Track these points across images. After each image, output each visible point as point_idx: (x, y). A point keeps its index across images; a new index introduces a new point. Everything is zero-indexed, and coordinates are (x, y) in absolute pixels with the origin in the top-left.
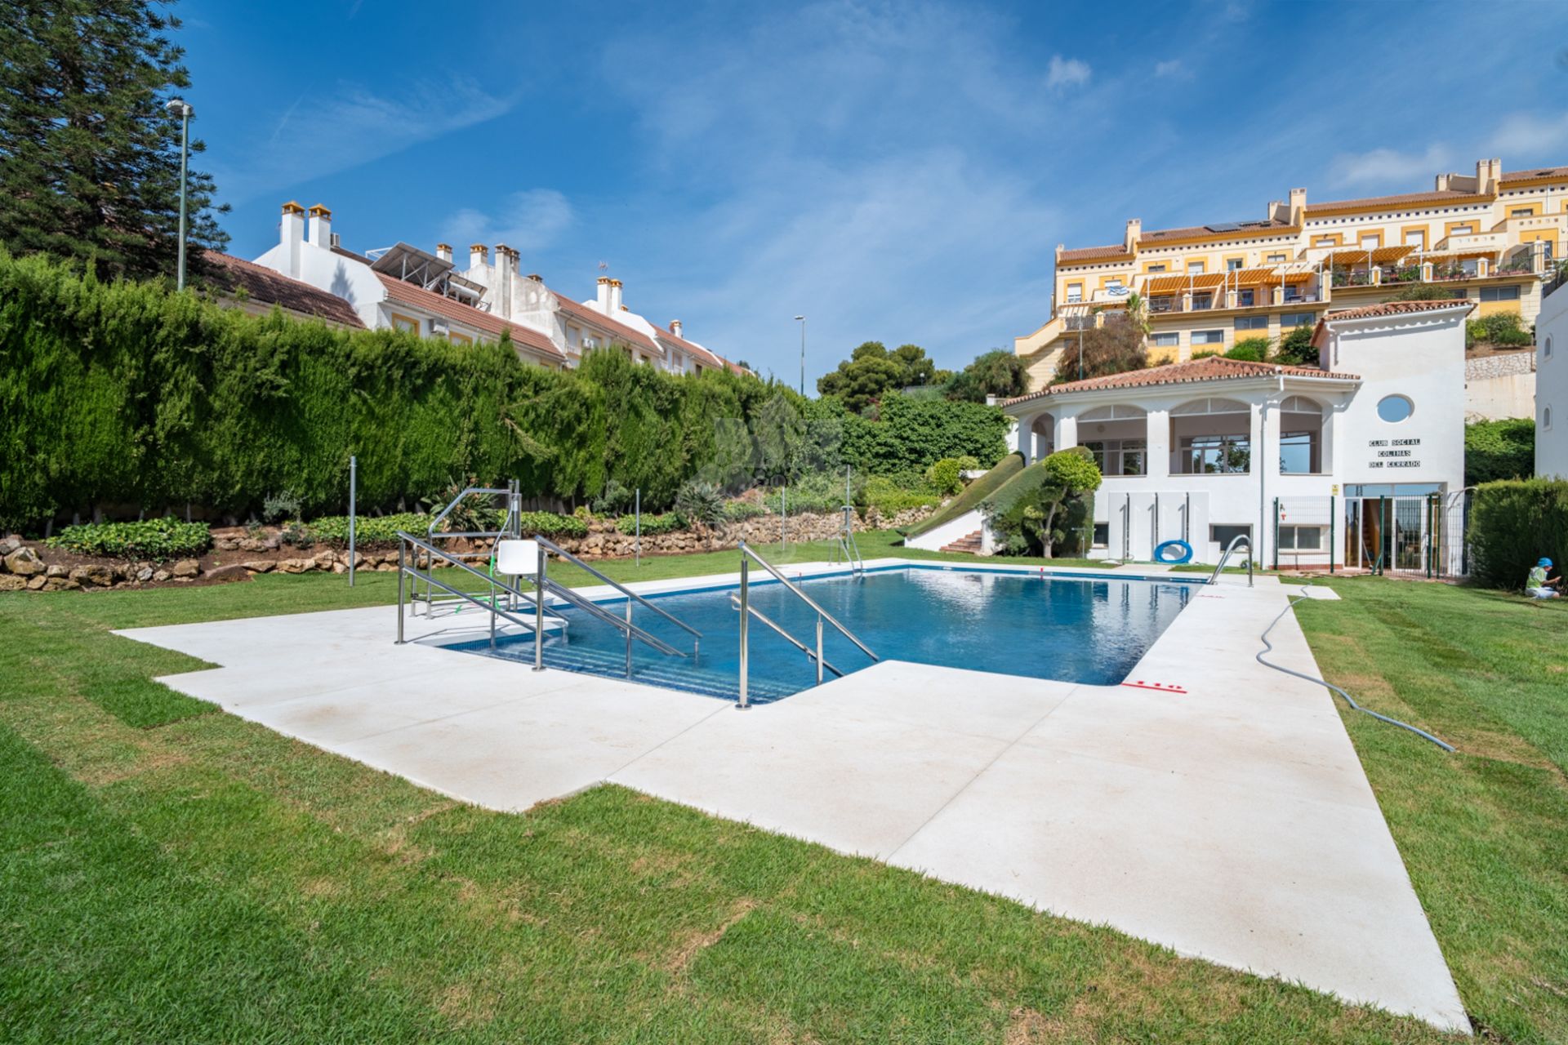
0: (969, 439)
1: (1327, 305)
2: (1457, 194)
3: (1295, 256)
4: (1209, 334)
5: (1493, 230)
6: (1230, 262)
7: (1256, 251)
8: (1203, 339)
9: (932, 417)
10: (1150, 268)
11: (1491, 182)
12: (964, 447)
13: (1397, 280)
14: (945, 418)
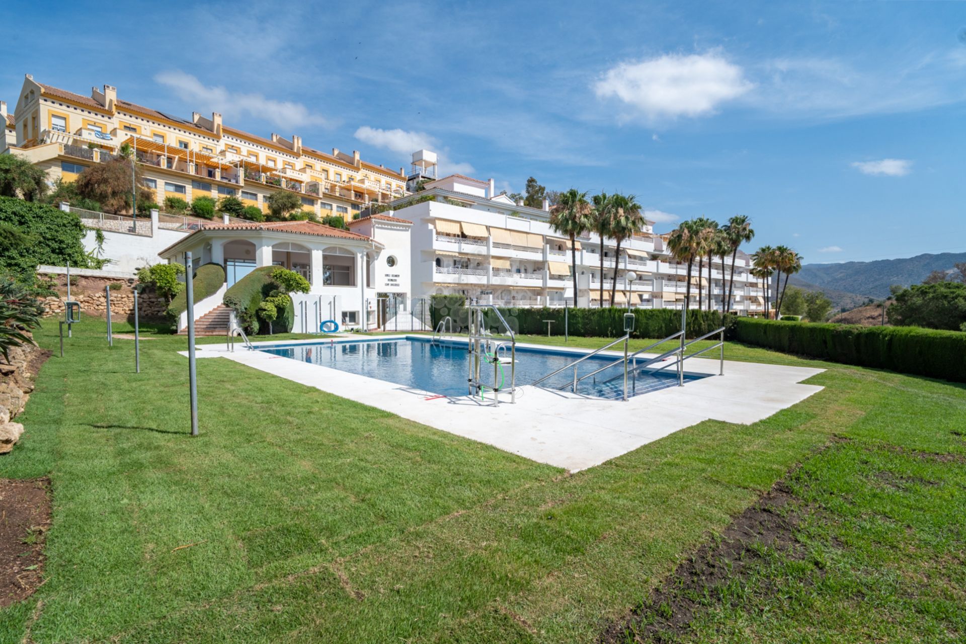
0: (54, 239)
1: (242, 187)
2: (280, 146)
3: (218, 151)
4: (176, 186)
5: (300, 170)
6: (181, 142)
7: (196, 141)
8: (172, 188)
9: (14, 213)
10: (125, 127)
11: (299, 148)
12: (49, 246)
13: (272, 183)
14: (29, 216)
